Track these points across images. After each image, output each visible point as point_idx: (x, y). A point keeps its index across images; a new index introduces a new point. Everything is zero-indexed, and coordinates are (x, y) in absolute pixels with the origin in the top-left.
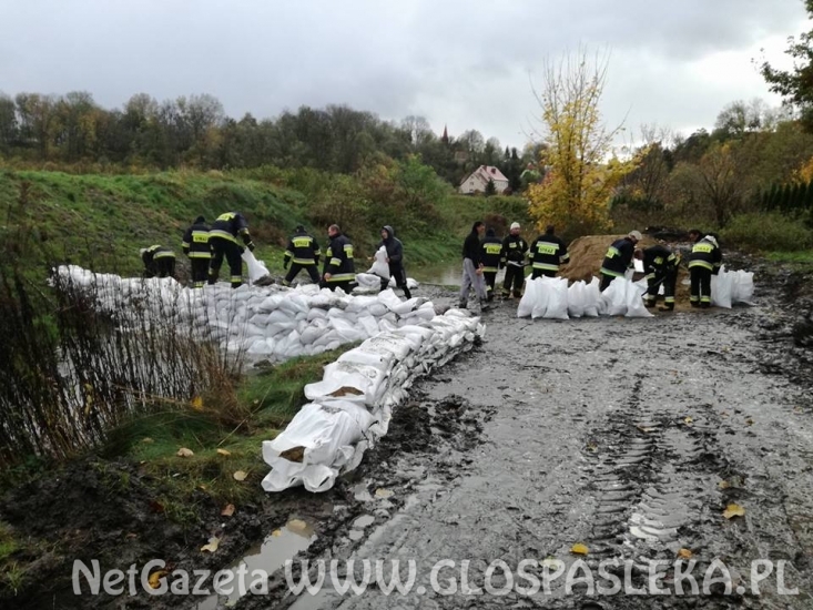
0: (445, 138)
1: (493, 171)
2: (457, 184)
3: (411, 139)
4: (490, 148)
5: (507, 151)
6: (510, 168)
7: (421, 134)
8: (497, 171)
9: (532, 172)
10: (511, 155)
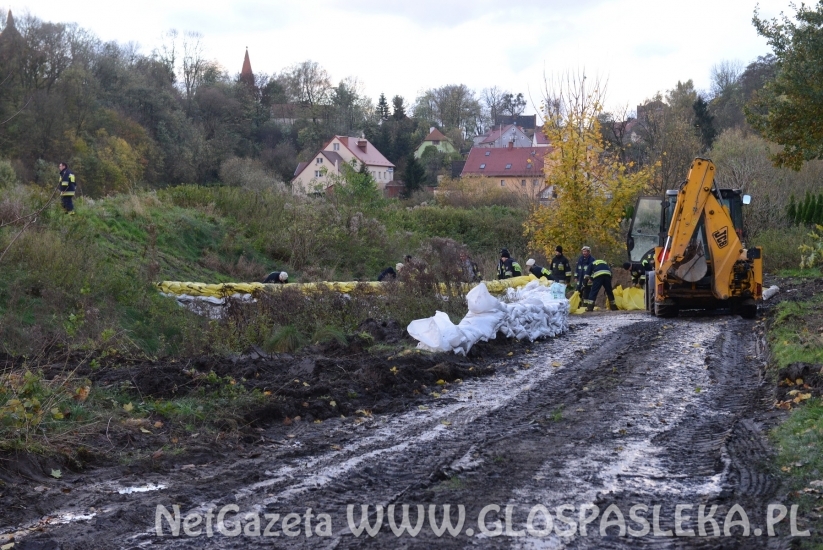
0: (247, 76)
1: (362, 147)
2: (289, 176)
3: (172, 77)
4: (344, 97)
5: (383, 102)
6: (393, 139)
7: (193, 70)
8: (369, 146)
9: (440, 147)
10: (392, 111)
